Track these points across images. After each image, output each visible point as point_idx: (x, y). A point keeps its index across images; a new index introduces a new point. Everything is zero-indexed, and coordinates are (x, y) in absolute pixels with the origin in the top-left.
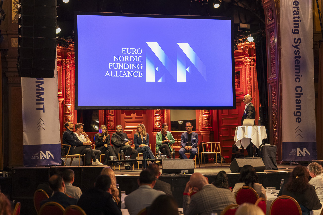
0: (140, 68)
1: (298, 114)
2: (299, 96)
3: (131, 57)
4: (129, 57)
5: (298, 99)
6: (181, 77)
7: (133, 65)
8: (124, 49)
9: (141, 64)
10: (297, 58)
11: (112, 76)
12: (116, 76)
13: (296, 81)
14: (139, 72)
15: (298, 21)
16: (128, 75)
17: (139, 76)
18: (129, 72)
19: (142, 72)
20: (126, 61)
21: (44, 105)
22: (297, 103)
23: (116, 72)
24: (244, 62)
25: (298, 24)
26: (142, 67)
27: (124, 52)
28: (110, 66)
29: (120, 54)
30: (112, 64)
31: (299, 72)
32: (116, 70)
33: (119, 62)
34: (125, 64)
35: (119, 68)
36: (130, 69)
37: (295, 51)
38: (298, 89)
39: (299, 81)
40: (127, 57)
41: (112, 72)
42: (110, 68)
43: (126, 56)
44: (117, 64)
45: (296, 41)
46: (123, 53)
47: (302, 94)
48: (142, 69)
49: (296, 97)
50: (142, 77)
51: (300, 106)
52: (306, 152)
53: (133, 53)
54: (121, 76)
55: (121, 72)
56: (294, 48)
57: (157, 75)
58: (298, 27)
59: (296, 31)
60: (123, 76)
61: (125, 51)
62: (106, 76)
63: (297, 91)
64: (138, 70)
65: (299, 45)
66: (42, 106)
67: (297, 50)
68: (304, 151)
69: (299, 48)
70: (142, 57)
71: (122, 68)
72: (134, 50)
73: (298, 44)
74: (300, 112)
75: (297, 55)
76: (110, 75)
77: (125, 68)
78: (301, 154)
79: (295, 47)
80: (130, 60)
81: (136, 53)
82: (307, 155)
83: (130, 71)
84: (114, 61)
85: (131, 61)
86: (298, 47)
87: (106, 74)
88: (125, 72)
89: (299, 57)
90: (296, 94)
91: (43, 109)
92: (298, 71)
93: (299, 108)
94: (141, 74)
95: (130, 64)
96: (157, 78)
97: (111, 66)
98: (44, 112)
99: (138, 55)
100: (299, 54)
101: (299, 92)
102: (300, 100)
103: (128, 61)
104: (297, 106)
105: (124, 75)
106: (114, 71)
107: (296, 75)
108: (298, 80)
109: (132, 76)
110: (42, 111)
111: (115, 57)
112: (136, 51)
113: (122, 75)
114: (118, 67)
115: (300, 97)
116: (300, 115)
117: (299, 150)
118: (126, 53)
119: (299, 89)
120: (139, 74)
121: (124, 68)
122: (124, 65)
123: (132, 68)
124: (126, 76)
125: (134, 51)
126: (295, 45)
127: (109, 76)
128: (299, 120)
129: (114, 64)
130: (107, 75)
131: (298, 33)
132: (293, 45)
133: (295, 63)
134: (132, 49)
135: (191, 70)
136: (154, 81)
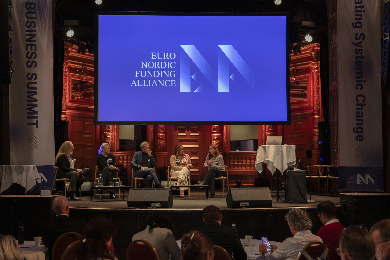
0: (173, 75)
1: (359, 130)
2: (360, 107)
3: (162, 62)
4: (160, 64)
5: (360, 111)
7: (164, 72)
8: (154, 54)
9: (175, 72)
10: (358, 59)
11: (139, 85)
12: (144, 85)
13: (357, 89)
14: (172, 81)
15: (361, 11)
16: (158, 85)
17: (172, 86)
18: (159, 81)
19: (175, 80)
20: (156, 67)
21: (37, 119)
22: (357, 116)
23: (144, 80)
24: (311, 68)
25: (361, 15)
26: (175, 74)
27: (154, 57)
28: (137, 74)
29: (149, 59)
30: (139, 71)
31: (361, 77)
32: (144, 78)
33: (148, 69)
34: (155, 71)
36: (161, 77)
37: (356, 50)
38: (359, 98)
39: (361, 89)
40: (157, 64)
41: (139, 80)
42: (137, 76)
43: (156, 62)
44: (146, 71)
45: (358, 37)
46: (153, 58)
47: (365, 105)
48: (175, 76)
49: (357, 109)
50: (175, 86)
51: (362, 120)
52: (369, 179)
53: (165, 58)
54: (150, 86)
55: (150, 81)
56: (355, 46)
58: (361, 18)
59: (358, 25)
60: (152, 86)
62: (132, 86)
63: (358, 101)
64: (170, 78)
65: (361, 42)
66: (34, 121)
67: (359, 48)
68: (366, 178)
69: (361, 46)
70: (175, 63)
71: (152, 76)
72: (166, 54)
73: (360, 40)
74: (362, 129)
75: (359, 55)
76: (137, 85)
77: (155, 76)
78: (362, 181)
79: (357, 44)
80: (160, 67)
81: (168, 58)
82: (370, 183)
83: (161, 79)
84: (142, 67)
85: (162, 67)
86: (361, 44)
87: (132, 84)
88: (155, 81)
89: (362, 57)
90: (357, 105)
91: (36, 124)
92: (360, 75)
93: (360, 122)
94: (174, 83)
95: (161, 72)
96: (193, 88)
97: (139, 74)
98: (37, 127)
99: (170, 61)
100: (361, 53)
101: (361, 102)
102: (362, 113)
103: (159, 68)
104: (357, 120)
105: (153, 84)
106: (141, 80)
107: (357, 81)
108: (359, 87)
109: (163, 85)
110: (35, 126)
111: (143, 63)
112: (168, 56)
113: (151, 85)
114: (147, 75)
115: (362, 109)
116: (362, 132)
117: (359, 176)
118: (156, 58)
119: (361, 99)
120: (172, 83)
121: (153, 75)
122: (153, 72)
123: (163, 76)
124: (156, 86)
125: (166, 56)
126: (356, 42)
127: (136, 85)
128: (360, 138)
129: (142, 71)
130: (134, 85)
131: (361, 27)
132: (353, 43)
133: (356, 65)
134: (163, 54)
135: (235, 77)
136: (190, 91)
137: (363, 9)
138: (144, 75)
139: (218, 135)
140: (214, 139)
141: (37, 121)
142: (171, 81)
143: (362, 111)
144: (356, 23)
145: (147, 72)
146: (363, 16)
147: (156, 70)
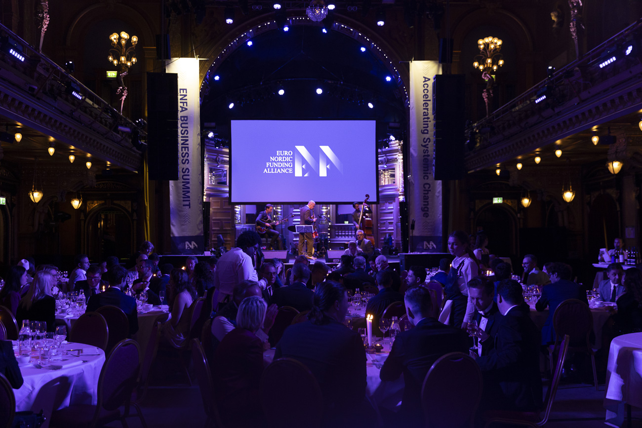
1: (426, 209)
2: (426, 192)
5: (426, 195)
6: (323, 173)
10: (425, 157)
13: (424, 179)
15: (427, 121)
22: (424, 199)
25: (427, 124)
31: (428, 170)
37: (424, 150)
38: (425, 186)
39: (427, 179)
45: (425, 140)
47: (430, 191)
49: (424, 194)
51: (428, 202)
52: (432, 245)
56: (423, 147)
57: (304, 172)
58: (428, 127)
59: (426, 132)
63: (425, 188)
65: (428, 145)
67: (426, 149)
68: (430, 244)
69: (428, 148)
73: (427, 143)
74: (428, 208)
75: (426, 154)
78: (428, 247)
79: (425, 146)
82: (433, 248)
86: (427, 146)
89: (428, 156)
90: (424, 190)
91: (189, 205)
92: (426, 169)
93: (426, 203)
96: (304, 173)
98: (190, 208)
100: (428, 152)
101: (427, 189)
102: (428, 196)
104: (424, 202)
107: (424, 173)
108: (426, 177)
110: (188, 207)
115: (428, 193)
116: (428, 211)
117: (425, 243)
119: (427, 186)
126: (424, 144)
128: (426, 215)
131: (427, 133)
132: (422, 145)
133: (424, 162)
135: (330, 166)
136: (301, 175)
137: (429, 120)
141: (190, 203)
143: (428, 195)
144: (424, 130)
146: (429, 125)
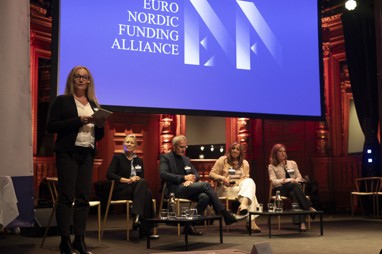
0: (174, 38)
3: (158, 16)
4: (156, 17)
7: (162, 31)
9: (177, 32)
11: (124, 48)
12: (132, 49)
14: (173, 46)
16: (152, 50)
18: (155, 44)
19: (177, 46)
20: (150, 22)
23: (132, 41)
26: (177, 36)
27: (147, 6)
28: (121, 29)
30: (125, 26)
32: (132, 38)
33: (138, 23)
34: (148, 29)
35: (138, 36)
36: (158, 38)
40: (152, 17)
41: (124, 40)
42: (120, 33)
43: (150, 15)
44: (134, 27)
46: (145, 7)
48: (177, 39)
53: (163, 10)
54: (141, 50)
55: (141, 42)
60: (144, 51)
61: (149, 4)
62: (113, 47)
64: (170, 41)
70: (177, 18)
71: (144, 35)
72: (165, 4)
76: (121, 47)
77: (148, 36)
80: (156, 22)
81: (168, 11)
83: (158, 42)
84: (130, 20)
85: (158, 23)
87: (114, 44)
88: (148, 44)
94: (177, 50)
95: (158, 30)
97: (124, 29)
99: (171, 15)
105: (146, 48)
106: (128, 39)
109: (160, 51)
111: (130, 13)
112: (168, 7)
113: (143, 49)
118: (150, 8)
120: (173, 49)
121: (146, 35)
122: (146, 30)
123: (160, 36)
124: (151, 51)
125: (165, 7)
127: (119, 48)
129: (128, 26)
130: (116, 47)
134: (161, 3)
138: (131, 32)
139: (170, 137)
140: (164, 143)
142: (171, 46)
145: (136, 28)
147: (149, 26)
